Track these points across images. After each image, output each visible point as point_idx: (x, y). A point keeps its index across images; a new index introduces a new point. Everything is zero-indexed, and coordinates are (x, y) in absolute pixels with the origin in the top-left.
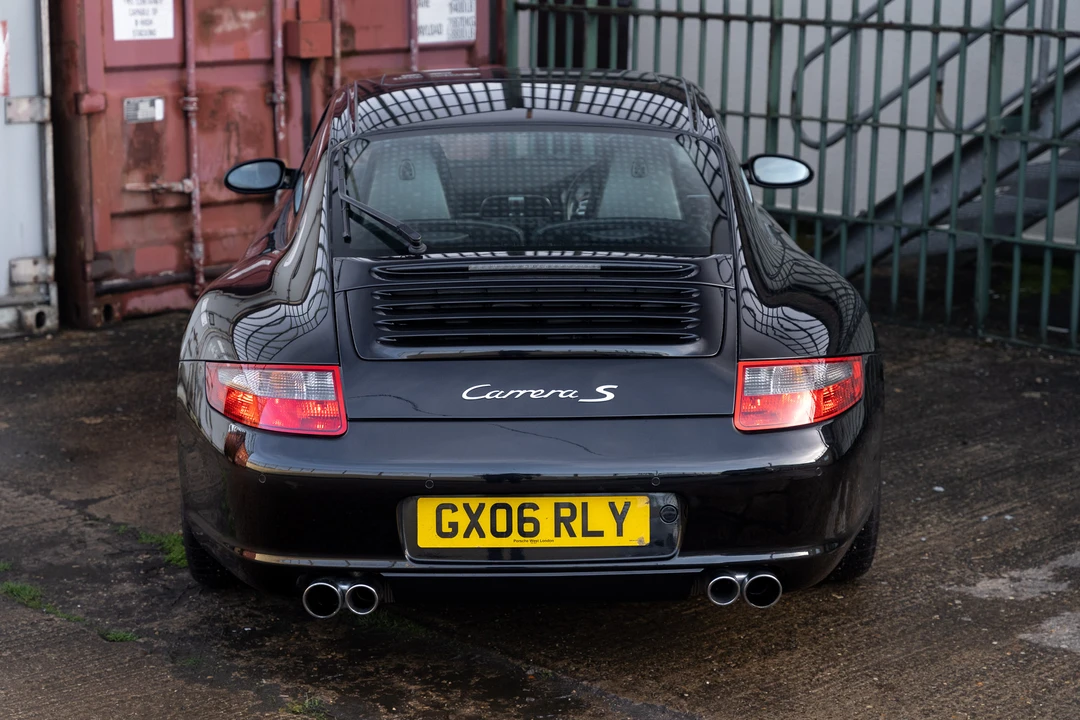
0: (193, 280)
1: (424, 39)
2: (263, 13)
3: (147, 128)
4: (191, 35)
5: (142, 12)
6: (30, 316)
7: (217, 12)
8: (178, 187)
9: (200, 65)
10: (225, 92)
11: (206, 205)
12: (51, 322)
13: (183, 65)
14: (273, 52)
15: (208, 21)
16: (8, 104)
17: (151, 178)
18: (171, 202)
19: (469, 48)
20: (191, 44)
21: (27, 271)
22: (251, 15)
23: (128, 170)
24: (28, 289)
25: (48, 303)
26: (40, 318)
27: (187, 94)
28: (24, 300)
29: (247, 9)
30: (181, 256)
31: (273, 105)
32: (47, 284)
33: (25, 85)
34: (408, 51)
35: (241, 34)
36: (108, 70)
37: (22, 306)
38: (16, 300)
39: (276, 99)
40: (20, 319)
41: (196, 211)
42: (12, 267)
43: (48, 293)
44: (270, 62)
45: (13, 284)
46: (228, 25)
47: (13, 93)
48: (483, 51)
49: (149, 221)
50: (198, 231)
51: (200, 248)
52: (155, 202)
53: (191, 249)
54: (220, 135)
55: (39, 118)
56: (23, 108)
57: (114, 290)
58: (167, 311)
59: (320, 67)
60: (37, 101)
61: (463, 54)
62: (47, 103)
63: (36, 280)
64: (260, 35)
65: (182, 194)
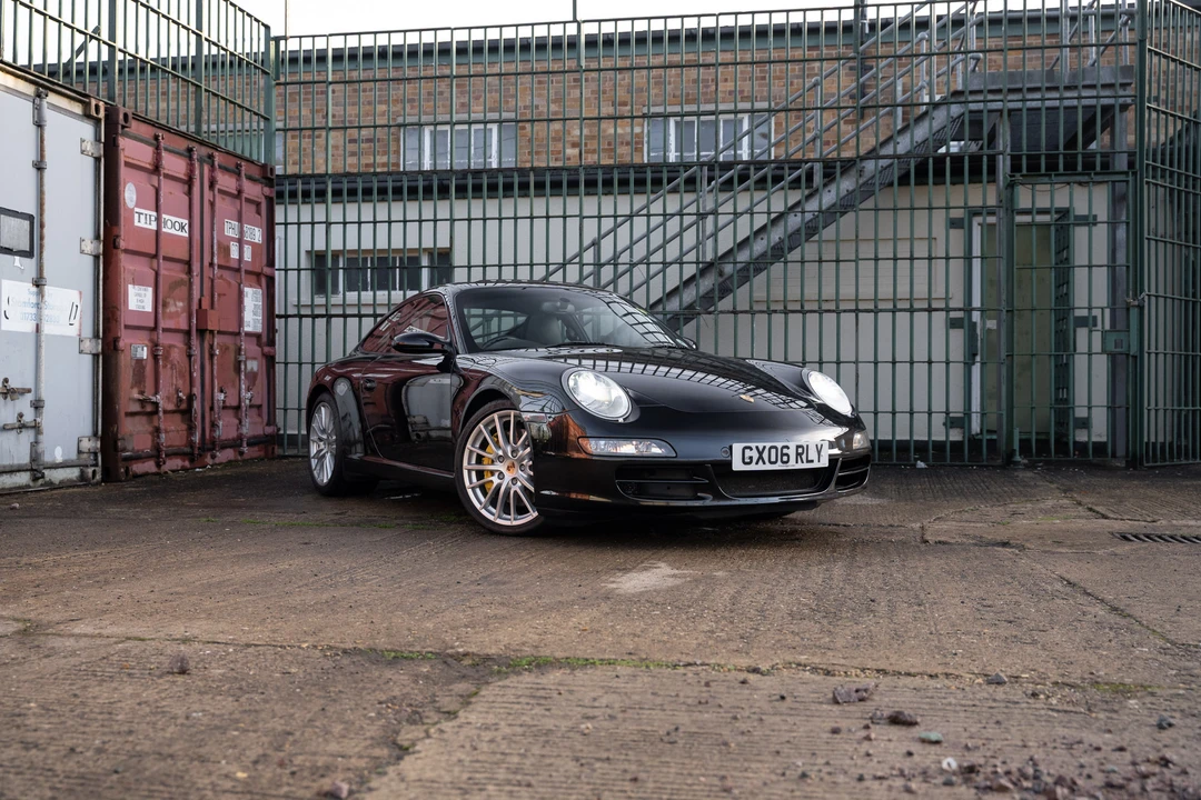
0: (159, 456)
1: (247, 329)
2: (186, 302)
3: (140, 361)
4: (160, 310)
5: (139, 295)
6: (90, 470)
7: (168, 300)
8: (154, 399)
9: (165, 330)
10: (171, 346)
11: (165, 412)
12: (98, 477)
13: (155, 328)
14: (190, 326)
15: (165, 305)
16: (81, 341)
17: (142, 393)
18: (149, 408)
19: (258, 336)
20: (160, 316)
21: (87, 445)
22: (180, 304)
23: (132, 388)
24: (85, 456)
25: (96, 465)
26: (94, 472)
27: (157, 345)
28: (85, 463)
29: (179, 300)
30: (153, 441)
31: (190, 356)
32: (95, 454)
33: (88, 332)
34: (239, 334)
35: (177, 314)
36: (126, 327)
37: (83, 466)
38: (82, 462)
39: (193, 353)
40: (82, 472)
41: (161, 414)
42: (79, 441)
43: (96, 459)
44: (188, 333)
45: (80, 452)
46: (172, 309)
47: (83, 336)
48: (264, 339)
49: (137, 418)
50: (162, 426)
51: (163, 436)
52: (143, 407)
53: (158, 437)
54: (169, 372)
55: (94, 352)
56: (88, 345)
57: (127, 459)
58: (147, 474)
59: (208, 336)
60: (94, 341)
61: (255, 339)
62: (100, 341)
63: (89, 452)
64: (184, 316)
65: (153, 403)
